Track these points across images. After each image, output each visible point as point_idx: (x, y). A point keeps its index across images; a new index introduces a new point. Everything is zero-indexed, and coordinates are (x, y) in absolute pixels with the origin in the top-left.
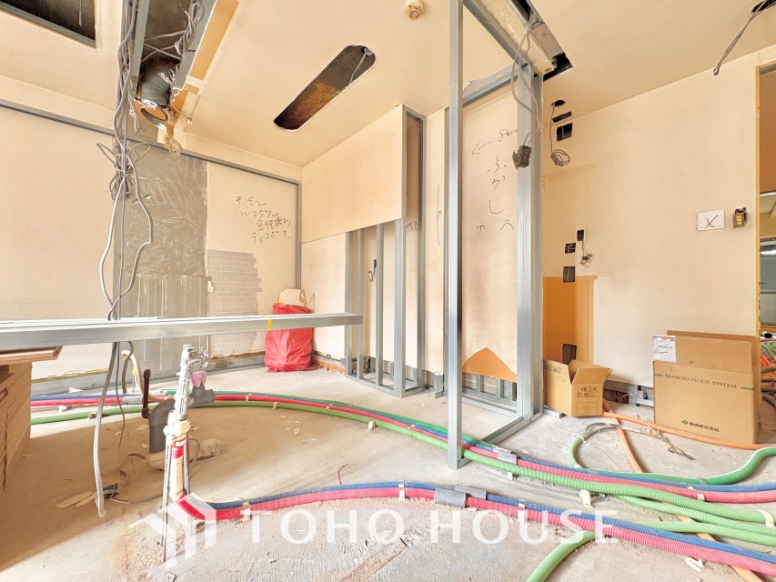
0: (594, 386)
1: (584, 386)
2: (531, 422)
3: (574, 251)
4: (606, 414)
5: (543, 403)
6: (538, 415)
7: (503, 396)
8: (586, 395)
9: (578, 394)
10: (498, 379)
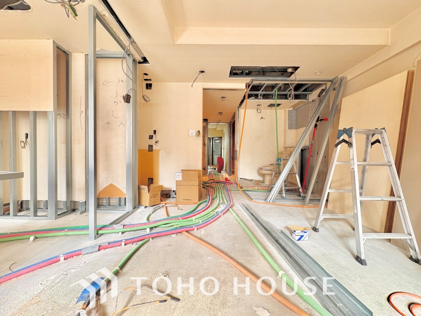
0: (157, 193)
1: (154, 193)
2: (132, 213)
3: (152, 138)
4: (162, 203)
5: (138, 203)
6: (135, 209)
7: (120, 205)
8: (154, 197)
9: (151, 197)
10: (118, 198)
